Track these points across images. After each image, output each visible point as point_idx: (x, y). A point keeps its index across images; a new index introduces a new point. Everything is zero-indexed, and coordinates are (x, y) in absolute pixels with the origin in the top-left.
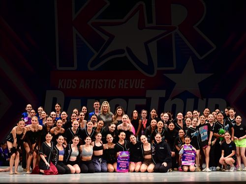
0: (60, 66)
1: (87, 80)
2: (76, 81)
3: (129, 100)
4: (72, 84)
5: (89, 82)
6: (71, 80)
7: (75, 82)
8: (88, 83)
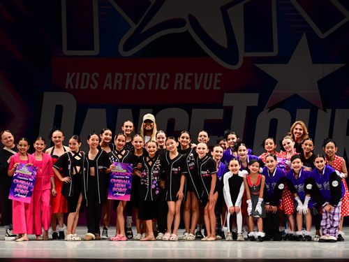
0: (69, 49)
1: (117, 74)
2: (98, 75)
3: (194, 110)
4: (91, 82)
5: (121, 79)
6: (88, 75)
7: (95, 76)
8: (118, 79)
